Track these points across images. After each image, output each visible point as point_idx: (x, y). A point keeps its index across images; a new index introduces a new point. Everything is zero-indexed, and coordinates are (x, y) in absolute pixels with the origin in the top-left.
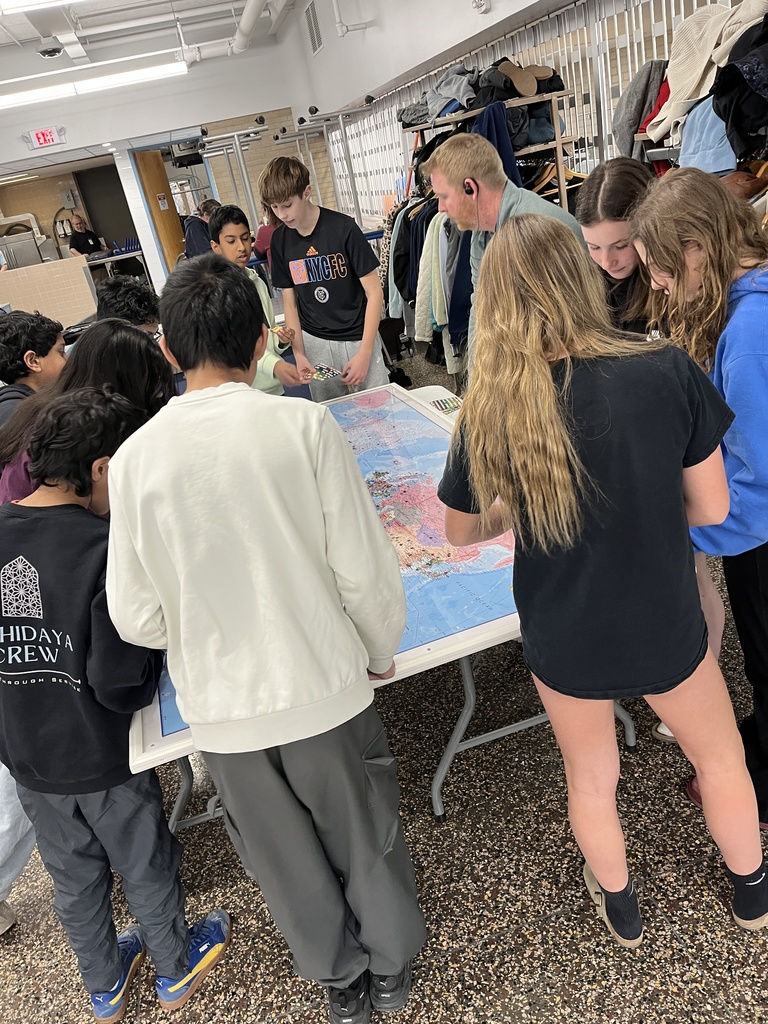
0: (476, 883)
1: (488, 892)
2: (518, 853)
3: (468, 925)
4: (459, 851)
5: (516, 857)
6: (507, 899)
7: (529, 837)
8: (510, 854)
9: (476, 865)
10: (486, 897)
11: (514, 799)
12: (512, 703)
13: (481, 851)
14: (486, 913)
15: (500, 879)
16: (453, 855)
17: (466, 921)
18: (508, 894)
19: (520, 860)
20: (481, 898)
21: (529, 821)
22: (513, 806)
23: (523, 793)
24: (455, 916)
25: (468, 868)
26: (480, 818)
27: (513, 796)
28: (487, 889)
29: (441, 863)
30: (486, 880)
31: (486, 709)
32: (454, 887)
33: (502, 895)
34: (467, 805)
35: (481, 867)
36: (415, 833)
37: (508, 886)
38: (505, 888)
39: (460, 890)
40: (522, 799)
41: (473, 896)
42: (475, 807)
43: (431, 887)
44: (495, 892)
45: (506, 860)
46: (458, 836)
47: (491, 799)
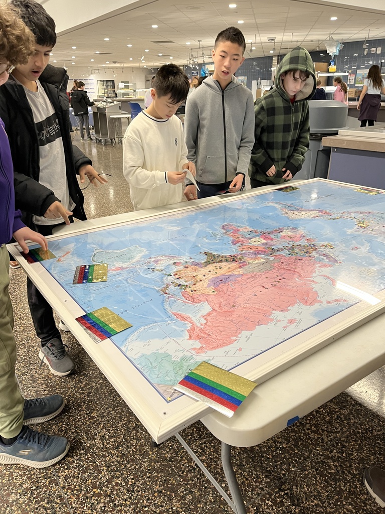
0: (106, 481)
1: (99, 490)
2: (132, 504)
3: (75, 484)
4: (132, 465)
5: (128, 503)
6: (93, 504)
7: (147, 509)
8: (130, 498)
9: (120, 478)
10: (95, 490)
11: (182, 492)
12: (288, 470)
13: (133, 479)
14: (83, 492)
15: (110, 496)
16: (128, 463)
17: (77, 482)
18: (98, 503)
19: (126, 506)
20: (94, 487)
21: (162, 506)
22: (175, 492)
23: (189, 497)
24: (82, 475)
25: (118, 474)
26: (161, 472)
27: (185, 490)
28: (101, 490)
29: (122, 457)
30: (108, 487)
31: (273, 451)
32: (103, 469)
33: (97, 500)
34: (172, 461)
35: (119, 482)
36: (145, 437)
37: (104, 502)
38: (102, 501)
39: (101, 473)
40: (183, 498)
41: (96, 482)
42: (171, 467)
43: (104, 456)
44: (99, 495)
45: (125, 497)
46: (144, 462)
47: (180, 476)
